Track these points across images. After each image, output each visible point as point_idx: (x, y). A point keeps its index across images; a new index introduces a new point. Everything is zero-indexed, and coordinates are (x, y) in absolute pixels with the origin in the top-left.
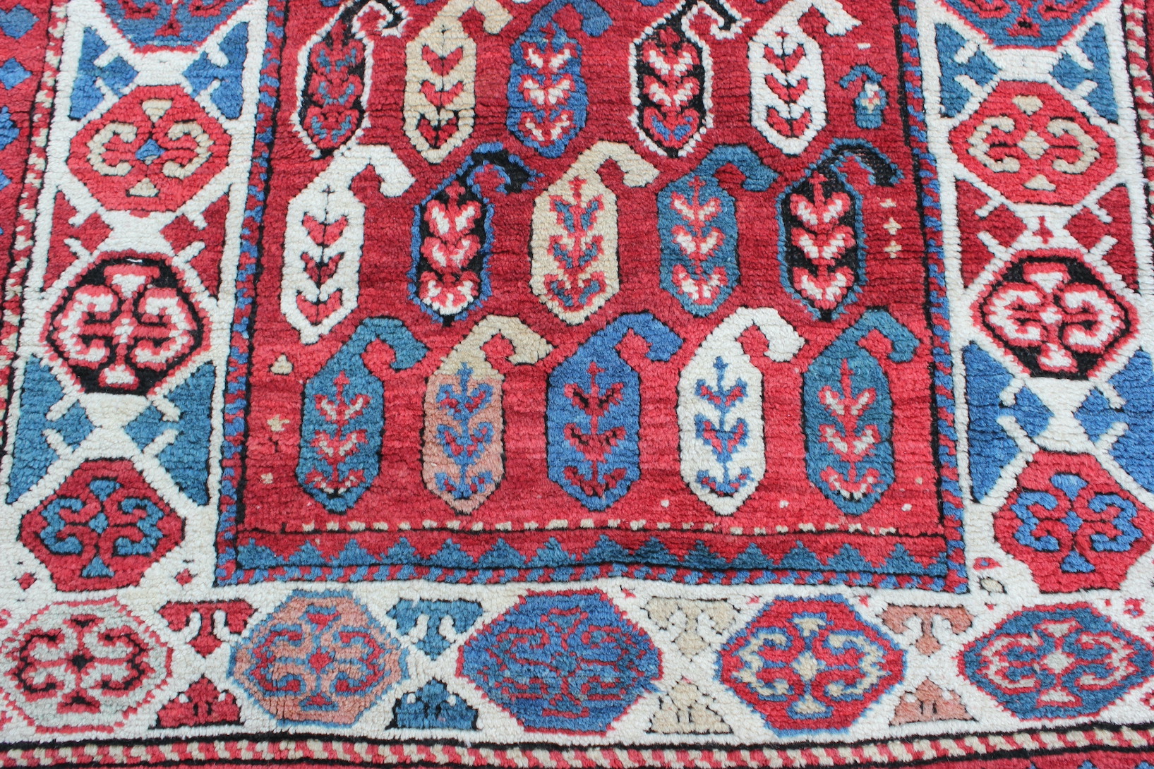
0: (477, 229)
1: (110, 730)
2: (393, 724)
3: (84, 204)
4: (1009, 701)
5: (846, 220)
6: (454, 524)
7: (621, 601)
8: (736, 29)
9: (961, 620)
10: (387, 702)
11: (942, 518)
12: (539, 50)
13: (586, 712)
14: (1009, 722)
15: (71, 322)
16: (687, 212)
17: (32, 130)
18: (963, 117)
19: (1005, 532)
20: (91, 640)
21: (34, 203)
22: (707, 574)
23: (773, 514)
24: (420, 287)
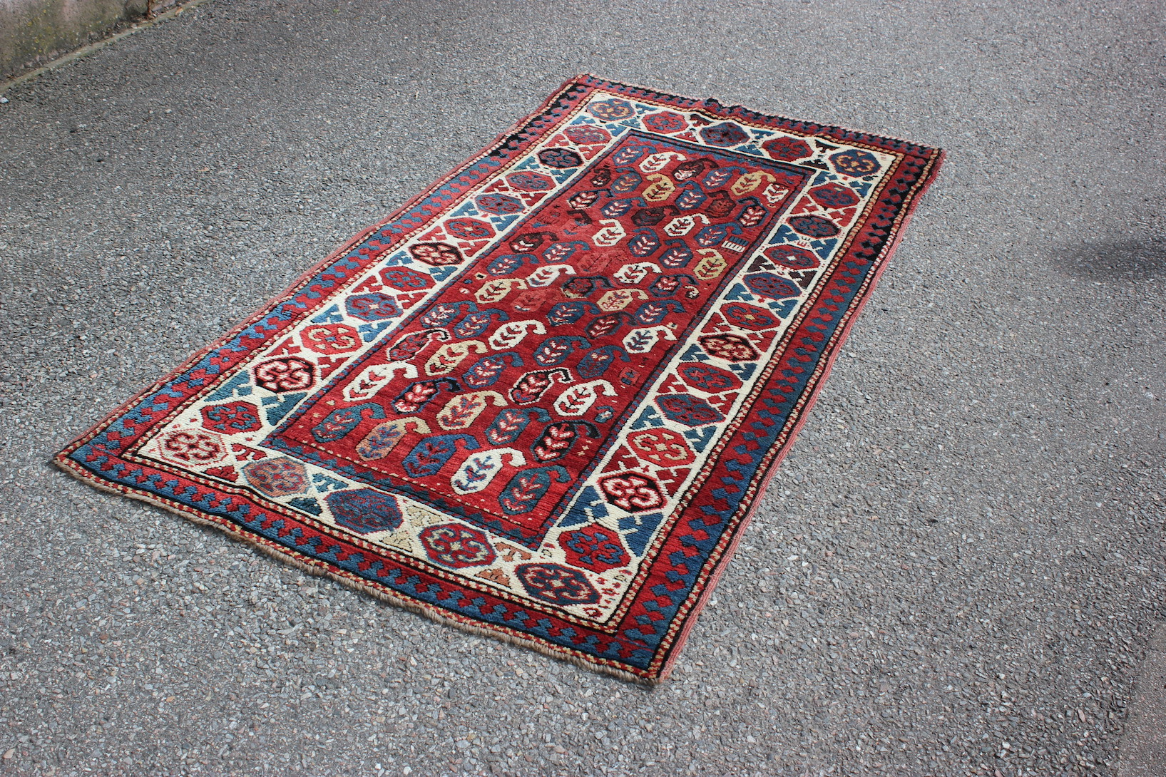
0: (429, 396)
1: (187, 466)
2: (289, 503)
3: (298, 342)
4: (527, 587)
5: (568, 439)
6: (357, 462)
7: (400, 503)
8: (568, 382)
9: (526, 557)
10: (294, 496)
11: (542, 527)
12: (490, 362)
13: (362, 526)
14: (524, 593)
15: (267, 368)
16: (510, 418)
17: (296, 319)
18: (639, 430)
19: (565, 538)
20: (202, 442)
21: (280, 336)
22: (438, 507)
23: (477, 501)
24: (397, 401)
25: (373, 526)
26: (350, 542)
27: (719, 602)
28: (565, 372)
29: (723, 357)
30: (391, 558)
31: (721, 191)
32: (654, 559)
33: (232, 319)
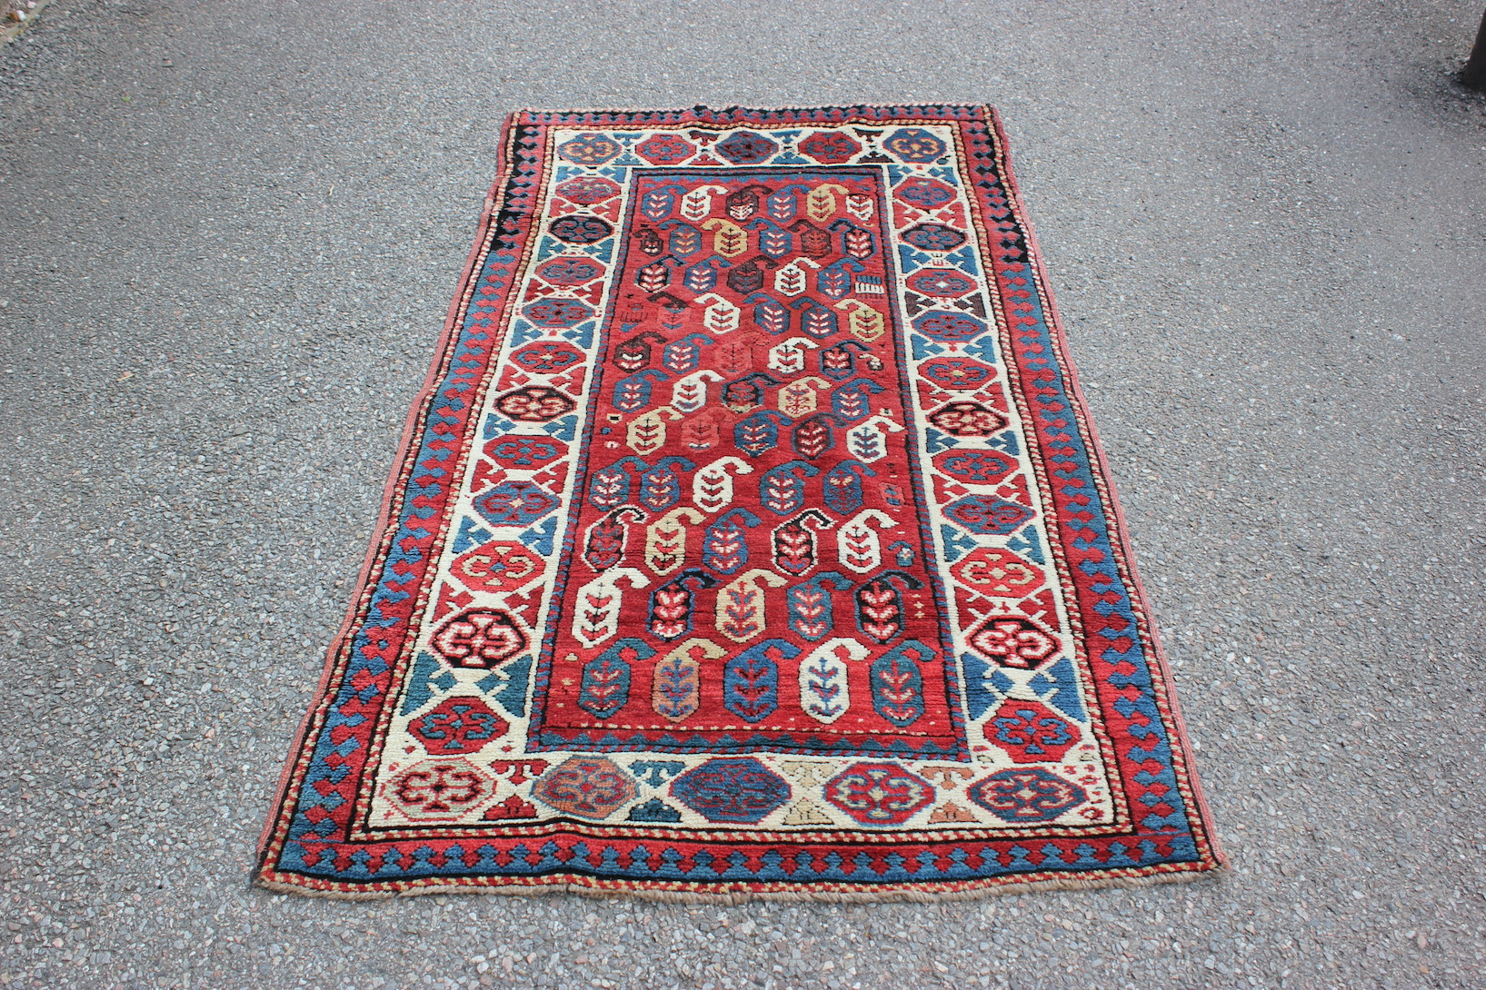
0: (685, 603)
1: (455, 819)
2: (630, 819)
3: (458, 587)
4: (998, 813)
5: (891, 602)
6: (670, 727)
7: (767, 763)
8: (830, 526)
9: (967, 774)
10: (628, 807)
11: (953, 728)
12: (720, 531)
13: (747, 813)
14: (1000, 823)
15: (448, 637)
16: (802, 597)
17: (430, 556)
18: (958, 561)
19: (990, 732)
20: (447, 777)
21: (430, 585)
22: (817, 751)
23: (854, 723)
24: (652, 626)
25: (763, 808)
26: (748, 842)
27: (1201, 742)
28: (815, 513)
29: (970, 433)
30: (813, 843)
31: (800, 221)
32: (1103, 718)
33: (339, 583)
